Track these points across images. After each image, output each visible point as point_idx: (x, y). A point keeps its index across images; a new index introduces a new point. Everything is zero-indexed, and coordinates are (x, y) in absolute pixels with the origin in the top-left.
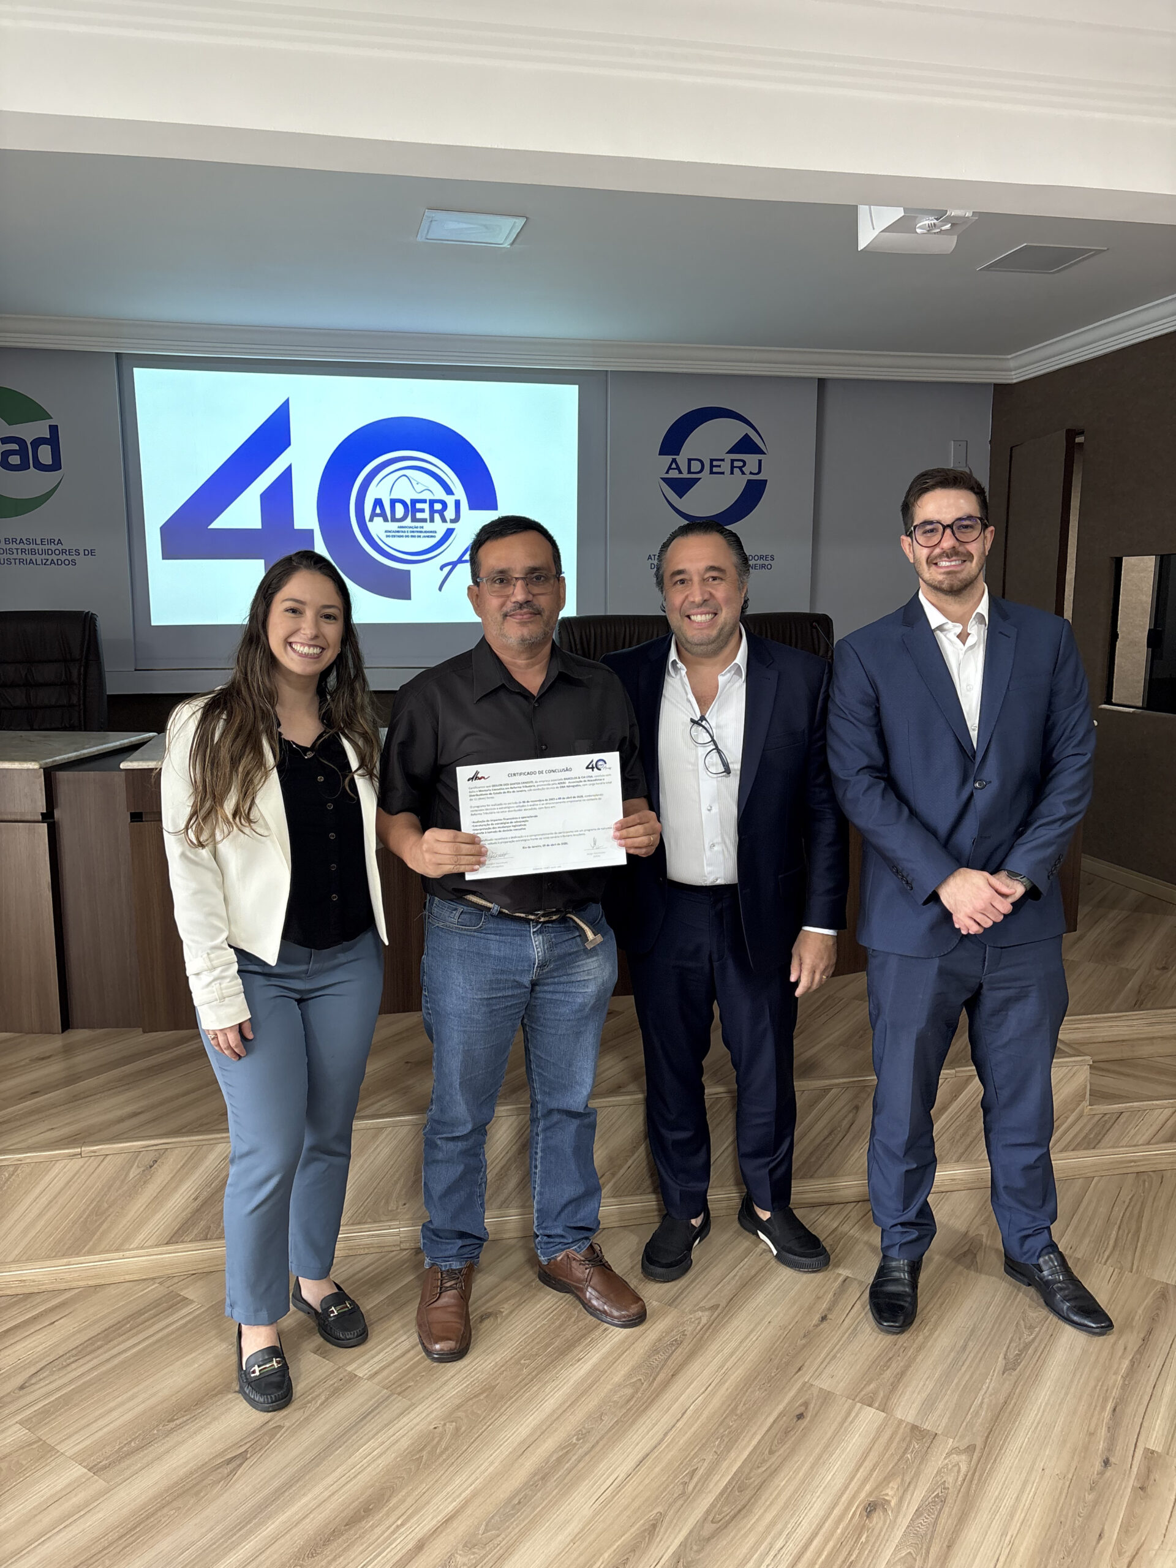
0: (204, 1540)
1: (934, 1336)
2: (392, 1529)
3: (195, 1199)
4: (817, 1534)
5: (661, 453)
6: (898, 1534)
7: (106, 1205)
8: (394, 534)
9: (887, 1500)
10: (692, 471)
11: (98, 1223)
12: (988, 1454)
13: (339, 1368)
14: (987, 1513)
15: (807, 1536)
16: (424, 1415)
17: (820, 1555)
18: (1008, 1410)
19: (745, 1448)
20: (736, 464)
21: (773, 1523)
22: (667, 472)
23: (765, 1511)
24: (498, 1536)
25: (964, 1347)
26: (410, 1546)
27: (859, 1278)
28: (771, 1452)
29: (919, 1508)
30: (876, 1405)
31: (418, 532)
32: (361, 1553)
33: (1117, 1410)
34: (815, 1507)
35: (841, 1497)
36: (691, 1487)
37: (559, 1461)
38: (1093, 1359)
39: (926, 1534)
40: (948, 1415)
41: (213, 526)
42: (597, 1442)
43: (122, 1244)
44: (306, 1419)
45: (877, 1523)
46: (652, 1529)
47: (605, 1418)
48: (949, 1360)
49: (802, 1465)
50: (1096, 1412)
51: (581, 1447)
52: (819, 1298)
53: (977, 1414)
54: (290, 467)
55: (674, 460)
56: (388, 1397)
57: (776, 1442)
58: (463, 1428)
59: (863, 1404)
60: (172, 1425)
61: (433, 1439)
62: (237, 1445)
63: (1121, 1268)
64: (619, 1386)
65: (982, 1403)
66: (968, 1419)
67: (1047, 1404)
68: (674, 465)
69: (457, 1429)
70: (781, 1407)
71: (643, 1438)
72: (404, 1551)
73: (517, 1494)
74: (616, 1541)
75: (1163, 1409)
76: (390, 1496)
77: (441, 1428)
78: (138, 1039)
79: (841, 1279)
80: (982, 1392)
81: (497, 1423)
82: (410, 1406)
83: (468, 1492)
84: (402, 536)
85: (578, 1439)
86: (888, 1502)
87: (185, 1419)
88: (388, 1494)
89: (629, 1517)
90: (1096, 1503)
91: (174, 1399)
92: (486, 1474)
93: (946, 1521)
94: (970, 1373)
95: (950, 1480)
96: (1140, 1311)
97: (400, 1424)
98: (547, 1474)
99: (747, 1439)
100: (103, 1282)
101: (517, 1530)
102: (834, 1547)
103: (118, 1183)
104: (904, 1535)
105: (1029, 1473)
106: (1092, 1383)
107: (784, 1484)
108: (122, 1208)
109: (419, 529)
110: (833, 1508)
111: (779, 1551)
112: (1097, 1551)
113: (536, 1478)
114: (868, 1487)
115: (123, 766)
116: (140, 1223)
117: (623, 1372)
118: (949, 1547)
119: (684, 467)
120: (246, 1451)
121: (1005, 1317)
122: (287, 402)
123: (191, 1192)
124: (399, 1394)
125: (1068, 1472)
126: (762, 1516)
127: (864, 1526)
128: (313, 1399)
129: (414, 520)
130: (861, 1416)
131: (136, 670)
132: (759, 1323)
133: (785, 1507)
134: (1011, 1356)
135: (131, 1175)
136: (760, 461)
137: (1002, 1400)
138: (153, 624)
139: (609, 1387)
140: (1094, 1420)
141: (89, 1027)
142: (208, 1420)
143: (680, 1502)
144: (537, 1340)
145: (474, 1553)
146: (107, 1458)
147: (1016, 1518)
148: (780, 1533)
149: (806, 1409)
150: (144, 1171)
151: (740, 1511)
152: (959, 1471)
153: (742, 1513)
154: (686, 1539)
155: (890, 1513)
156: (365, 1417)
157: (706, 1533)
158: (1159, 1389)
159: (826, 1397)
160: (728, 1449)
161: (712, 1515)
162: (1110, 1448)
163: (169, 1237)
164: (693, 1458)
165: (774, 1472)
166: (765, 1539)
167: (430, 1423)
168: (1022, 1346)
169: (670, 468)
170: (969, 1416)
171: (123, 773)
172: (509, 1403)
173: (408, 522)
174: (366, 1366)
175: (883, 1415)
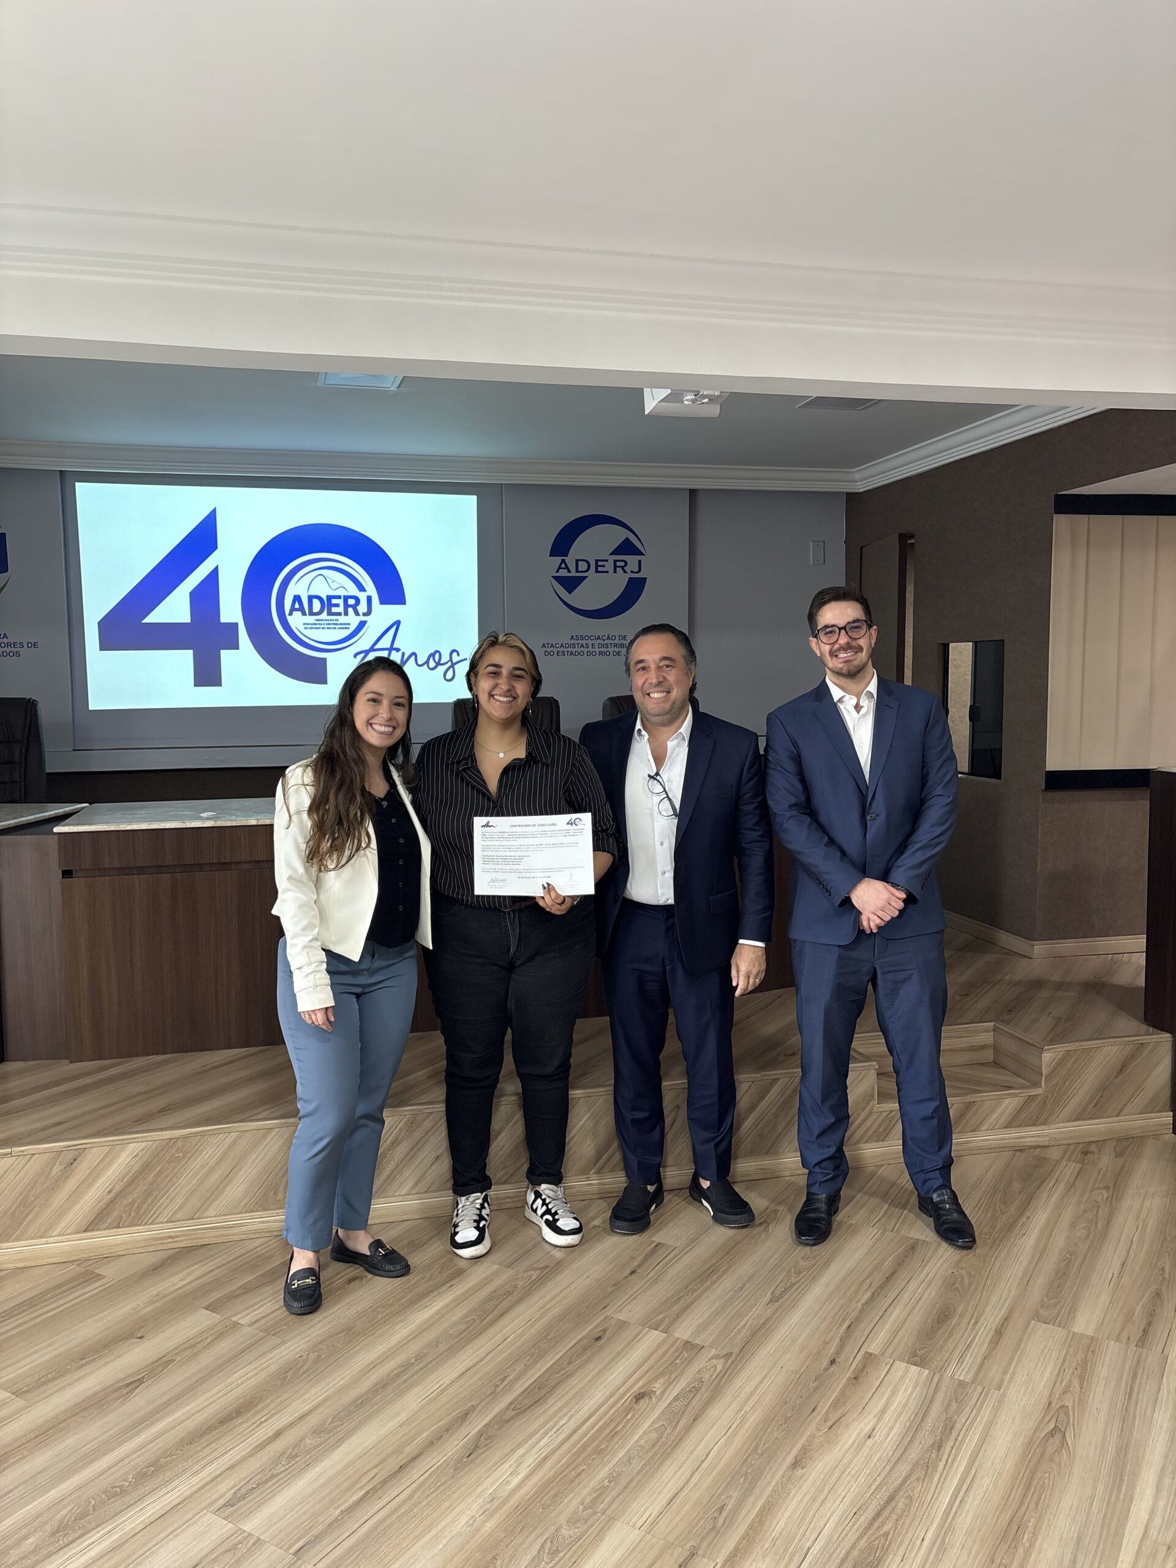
0: (104, 1436)
1: (720, 1281)
2: (258, 1423)
3: (109, 1192)
4: (592, 1416)
5: (550, 556)
6: (657, 1412)
7: (32, 1199)
8: (311, 626)
9: (653, 1391)
10: (579, 570)
11: (26, 1213)
12: (741, 1359)
13: (226, 1319)
14: (730, 1397)
15: (586, 1416)
16: (292, 1349)
17: (593, 1428)
18: (766, 1328)
19: (548, 1362)
20: (618, 564)
21: (561, 1409)
22: (557, 571)
23: (556, 1402)
24: (342, 1425)
25: (741, 1288)
26: (270, 1434)
27: (669, 1243)
28: (570, 1363)
29: (677, 1395)
30: (661, 1329)
31: (334, 624)
32: (230, 1440)
33: (853, 1325)
34: (598, 1395)
35: (619, 1389)
36: (500, 1389)
37: (398, 1375)
38: (842, 1293)
39: (678, 1412)
40: (716, 1333)
41: (147, 620)
42: (431, 1362)
43: (45, 1232)
44: (196, 1354)
45: (642, 1406)
46: (465, 1416)
47: (440, 1346)
48: (727, 1297)
49: (593, 1370)
50: (834, 1329)
51: (417, 1365)
52: (632, 1258)
53: (739, 1331)
54: (216, 569)
55: (563, 561)
56: (264, 1337)
57: (575, 1356)
58: (323, 1356)
59: (651, 1328)
60: (83, 1362)
61: (298, 1364)
62: (137, 1373)
63: (885, 1230)
64: (456, 1324)
65: (745, 1324)
66: (731, 1336)
67: (796, 1324)
68: (563, 565)
69: (319, 1357)
70: (584, 1333)
71: (469, 1357)
72: (264, 1438)
73: (360, 1398)
74: (435, 1425)
75: (887, 1327)
76: (258, 1402)
77: (305, 1357)
78: (67, 1068)
79: (654, 1245)
80: (748, 1317)
81: (351, 1352)
82: (281, 1343)
83: (321, 1398)
84: (319, 628)
85: (416, 1360)
86: (655, 1392)
87: (93, 1358)
88: (257, 1400)
89: (448, 1409)
90: (816, 1389)
91: (85, 1344)
92: (338, 1385)
93: (698, 1401)
94: (741, 1305)
95: (707, 1376)
96: (890, 1259)
97: (273, 1354)
98: (386, 1384)
99: (551, 1356)
100: (29, 1265)
101: (357, 1421)
102: (606, 1422)
103: (43, 1178)
104: (662, 1413)
105: (769, 1371)
106: (837, 1308)
107: (574, 1384)
108: (46, 1200)
109: (334, 622)
110: (611, 1398)
111: (561, 1427)
112: (808, 1420)
113: (377, 1387)
114: (641, 1383)
115: (56, 830)
116: (62, 1212)
117: (460, 1314)
118: (695, 1420)
119: (572, 568)
120: (143, 1377)
121: (780, 1265)
122: (213, 513)
123: (106, 1186)
124: (273, 1335)
125: (800, 1369)
126: (553, 1404)
127: (631, 1408)
128: (202, 1341)
129: (330, 613)
130: (649, 1335)
131: (74, 750)
132: (578, 1278)
133: (574, 1397)
134: (777, 1292)
135: (54, 1171)
136: (640, 561)
137: (762, 1322)
138: (90, 708)
139: (448, 1324)
140: (831, 1334)
141: (22, 1061)
142: (113, 1357)
143: (491, 1398)
144: (394, 1294)
145: (320, 1437)
146: (27, 1386)
147: (751, 1401)
148: (565, 1415)
149: (604, 1333)
150: (65, 1168)
151: (535, 1402)
152: (715, 1371)
153: (538, 1404)
154: (490, 1421)
155: (654, 1399)
156: (243, 1352)
157: (506, 1417)
158: (889, 1311)
159: (622, 1325)
160: (536, 1362)
161: (514, 1405)
162: (838, 1352)
163: (87, 1224)
164: (507, 1369)
165: (569, 1376)
166: (552, 1420)
167: (297, 1353)
168: (788, 1285)
169: (560, 568)
170: (733, 1333)
171: (56, 836)
172: (363, 1338)
173: (324, 616)
174: (248, 1317)
175: (665, 1335)
